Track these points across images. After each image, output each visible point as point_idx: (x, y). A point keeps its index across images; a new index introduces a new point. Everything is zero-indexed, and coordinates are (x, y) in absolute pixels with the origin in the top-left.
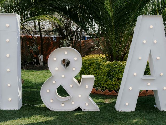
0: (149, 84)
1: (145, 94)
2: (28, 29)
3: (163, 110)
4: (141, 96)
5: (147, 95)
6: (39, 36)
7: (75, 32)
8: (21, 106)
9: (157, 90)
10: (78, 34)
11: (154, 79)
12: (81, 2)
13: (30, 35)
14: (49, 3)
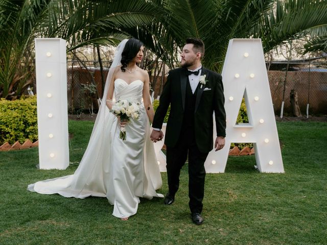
0: (244, 135)
1: (247, 152)
2: (82, 59)
3: (264, 171)
4: (241, 154)
5: (250, 154)
6: (99, 68)
7: (154, 63)
8: (69, 165)
9: (255, 144)
10: (160, 66)
11: (251, 128)
12: (155, 19)
13: (85, 68)
14: (109, 21)
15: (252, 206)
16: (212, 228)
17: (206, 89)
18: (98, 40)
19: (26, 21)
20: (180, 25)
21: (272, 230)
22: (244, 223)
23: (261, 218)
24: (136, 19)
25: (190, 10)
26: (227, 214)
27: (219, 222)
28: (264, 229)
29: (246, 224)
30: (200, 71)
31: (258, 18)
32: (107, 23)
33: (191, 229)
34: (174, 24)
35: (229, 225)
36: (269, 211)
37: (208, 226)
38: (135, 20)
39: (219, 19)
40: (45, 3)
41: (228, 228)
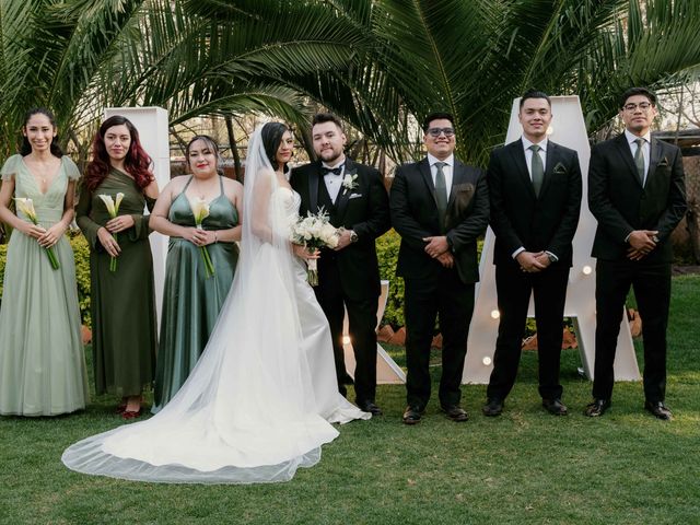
5: (573, 346)
6: (231, 163)
9: (576, 318)
15: (557, 441)
16: (472, 478)
17: (354, 195)
18: (230, 101)
19: (76, 67)
20: (410, 68)
21: (590, 478)
22: (536, 469)
23: (573, 460)
24: (315, 57)
25: (430, 38)
26: (506, 455)
27: (487, 468)
28: (573, 476)
29: (540, 469)
30: (343, 167)
31: (588, 41)
32: (252, 67)
33: (431, 479)
34: (398, 68)
35: (505, 471)
36: (591, 448)
37: (466, 475)
38: (312, 57)
39: (493, 51)
40: (117, 26)
41: (503, 477)
